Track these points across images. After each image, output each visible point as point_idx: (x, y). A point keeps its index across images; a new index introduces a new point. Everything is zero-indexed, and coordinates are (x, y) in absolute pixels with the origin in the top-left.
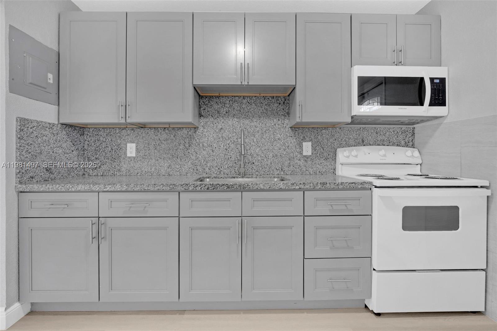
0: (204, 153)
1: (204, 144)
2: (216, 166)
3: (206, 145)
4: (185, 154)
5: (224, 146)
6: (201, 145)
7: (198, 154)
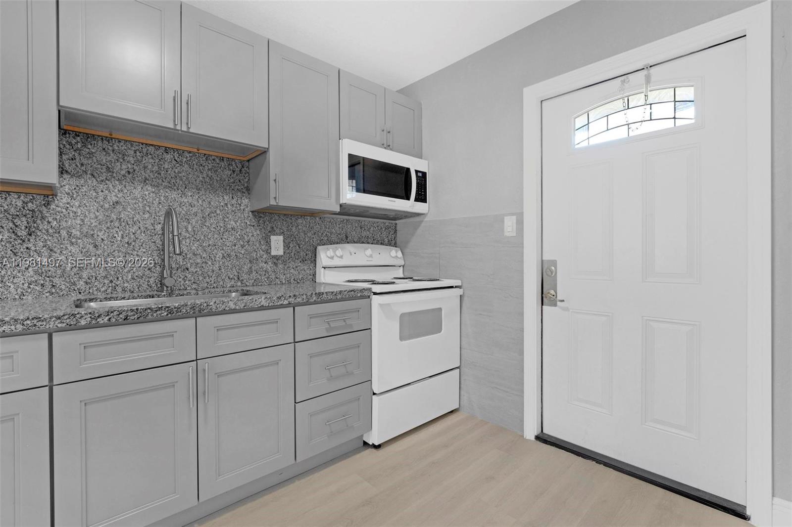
0: (73, 251)
1: (73, 231)
2: (105, 277)
3: (78, 233)
4: (15, 251)
5: (122, 237)
6: (64, 233)
7: (56, 253)
